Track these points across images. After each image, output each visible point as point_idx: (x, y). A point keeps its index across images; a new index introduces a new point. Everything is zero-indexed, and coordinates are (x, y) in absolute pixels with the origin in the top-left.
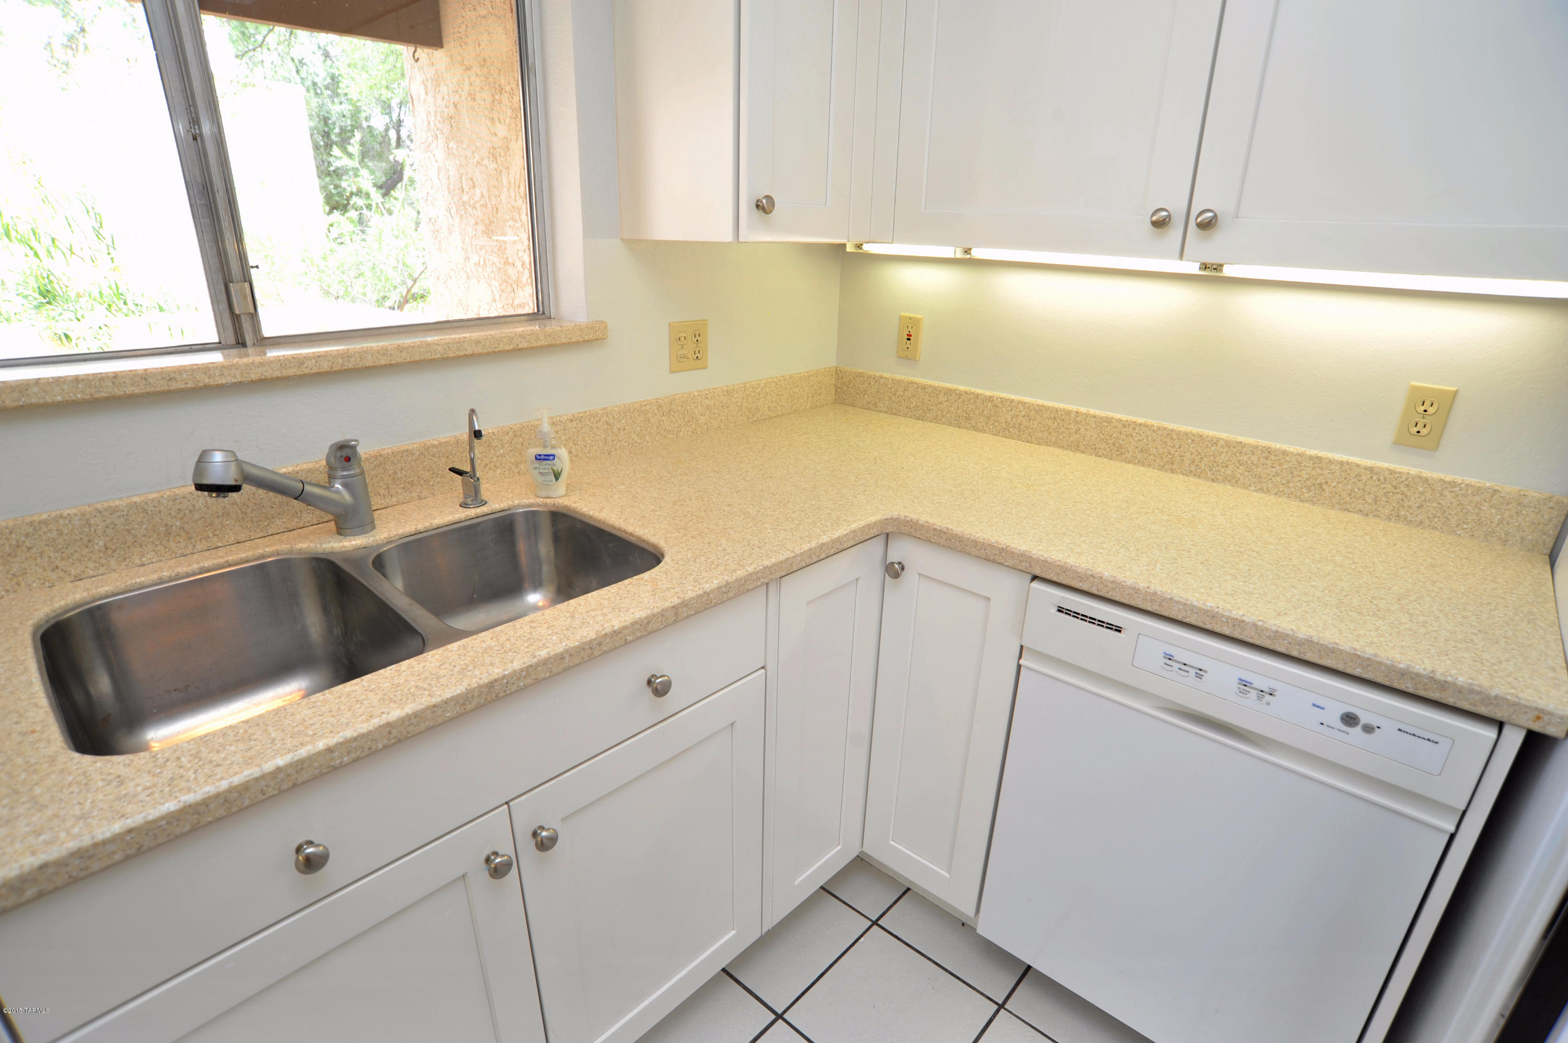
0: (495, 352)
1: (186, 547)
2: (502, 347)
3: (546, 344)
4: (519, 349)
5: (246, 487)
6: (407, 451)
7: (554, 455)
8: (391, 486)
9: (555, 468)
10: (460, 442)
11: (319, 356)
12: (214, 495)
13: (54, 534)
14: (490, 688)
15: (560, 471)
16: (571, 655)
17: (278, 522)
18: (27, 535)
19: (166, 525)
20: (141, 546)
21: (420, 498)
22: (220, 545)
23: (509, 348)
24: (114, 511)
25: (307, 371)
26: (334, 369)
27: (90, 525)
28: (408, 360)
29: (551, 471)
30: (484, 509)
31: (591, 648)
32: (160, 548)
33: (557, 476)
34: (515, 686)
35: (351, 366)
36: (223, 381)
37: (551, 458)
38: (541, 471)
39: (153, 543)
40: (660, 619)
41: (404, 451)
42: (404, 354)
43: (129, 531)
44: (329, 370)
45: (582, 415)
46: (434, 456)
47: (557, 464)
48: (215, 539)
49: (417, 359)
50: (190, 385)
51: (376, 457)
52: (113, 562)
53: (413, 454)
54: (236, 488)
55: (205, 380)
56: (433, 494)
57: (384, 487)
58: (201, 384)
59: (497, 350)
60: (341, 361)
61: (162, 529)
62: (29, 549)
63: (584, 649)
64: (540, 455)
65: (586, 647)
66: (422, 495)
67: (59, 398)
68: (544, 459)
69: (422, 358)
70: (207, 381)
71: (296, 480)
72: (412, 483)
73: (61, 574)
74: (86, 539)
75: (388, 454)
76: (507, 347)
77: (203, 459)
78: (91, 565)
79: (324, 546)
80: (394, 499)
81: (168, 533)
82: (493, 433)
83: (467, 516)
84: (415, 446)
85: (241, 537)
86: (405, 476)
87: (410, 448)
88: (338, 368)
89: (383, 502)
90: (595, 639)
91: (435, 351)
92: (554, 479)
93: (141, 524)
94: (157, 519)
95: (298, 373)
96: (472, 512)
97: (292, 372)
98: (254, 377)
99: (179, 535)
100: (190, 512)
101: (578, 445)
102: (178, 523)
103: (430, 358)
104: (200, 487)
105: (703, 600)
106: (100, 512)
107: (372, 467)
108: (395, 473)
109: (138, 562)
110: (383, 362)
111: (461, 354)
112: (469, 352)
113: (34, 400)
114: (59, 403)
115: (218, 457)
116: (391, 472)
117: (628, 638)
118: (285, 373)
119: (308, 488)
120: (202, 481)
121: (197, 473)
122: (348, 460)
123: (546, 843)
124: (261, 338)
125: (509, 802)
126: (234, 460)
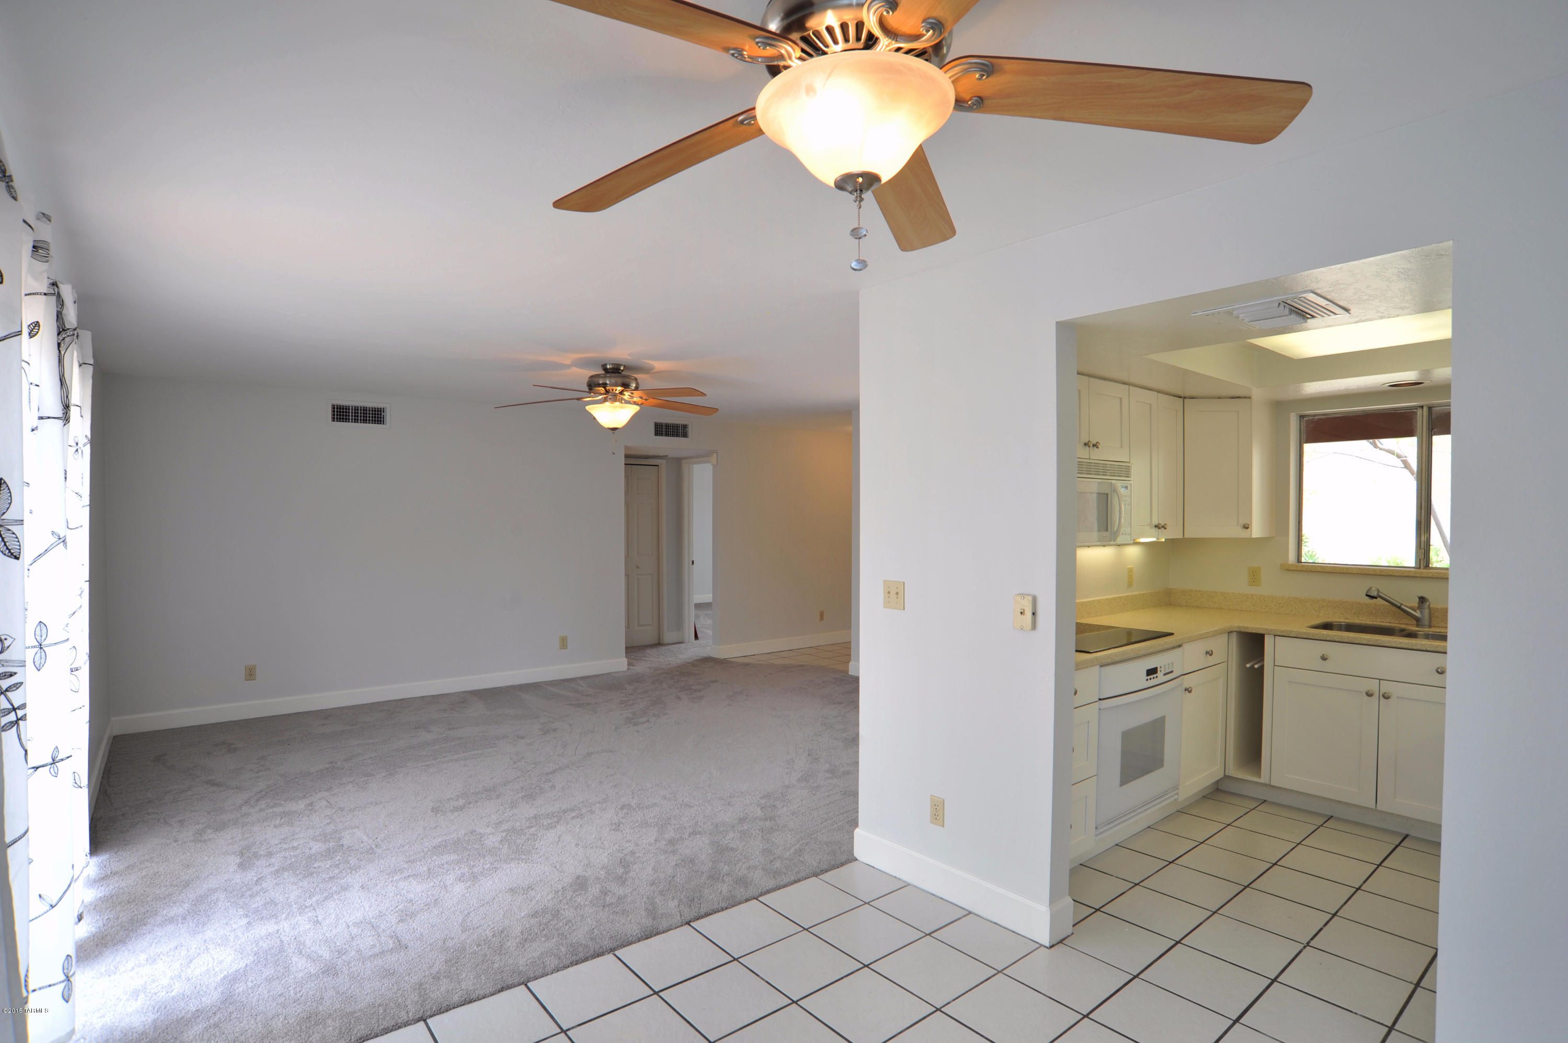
1: (1374, 619)
5: (1378, 598)
11: (1429, 573)
12: (1370, 598)
20: (1363, 612)
24: (1359, 603)
25: (1424, 576)
26: (1436, 577)
27: (1353, 603)
32: (1368, 617)
36: (1396, 574)
39: (1366, 612)
43: (1362, 607)
44: (1431, 577)
48: (1383, 619)
50: (1387, 574)
52: (1355, 617)
54: (1376, 598)
55: (1391, 573)
58: (1389, 574)
60: (1437, 574)
67: (1355, 573)
71: (1399, 603)
73: (1343, 616)
77: (1370, 589)
78: (1350, 616)
79: (1408, 627)
85: (1392, 621)
95: (1421, 576)
97: (1418, 575)
98: (1406, 575)
99: (1373, 615)
102: (1375, 612)
104: (1367, 595)
109: (1361, 618)
115: (1374, 589)
118: (1416, 575)
119: (1402, 607)
120: (1368, 594)
121: (1368, 591)
122: (1422, 603)
123: (1386, 697)
124: (1426, 567)
125: (1380, 680)
126: (1378, 591)
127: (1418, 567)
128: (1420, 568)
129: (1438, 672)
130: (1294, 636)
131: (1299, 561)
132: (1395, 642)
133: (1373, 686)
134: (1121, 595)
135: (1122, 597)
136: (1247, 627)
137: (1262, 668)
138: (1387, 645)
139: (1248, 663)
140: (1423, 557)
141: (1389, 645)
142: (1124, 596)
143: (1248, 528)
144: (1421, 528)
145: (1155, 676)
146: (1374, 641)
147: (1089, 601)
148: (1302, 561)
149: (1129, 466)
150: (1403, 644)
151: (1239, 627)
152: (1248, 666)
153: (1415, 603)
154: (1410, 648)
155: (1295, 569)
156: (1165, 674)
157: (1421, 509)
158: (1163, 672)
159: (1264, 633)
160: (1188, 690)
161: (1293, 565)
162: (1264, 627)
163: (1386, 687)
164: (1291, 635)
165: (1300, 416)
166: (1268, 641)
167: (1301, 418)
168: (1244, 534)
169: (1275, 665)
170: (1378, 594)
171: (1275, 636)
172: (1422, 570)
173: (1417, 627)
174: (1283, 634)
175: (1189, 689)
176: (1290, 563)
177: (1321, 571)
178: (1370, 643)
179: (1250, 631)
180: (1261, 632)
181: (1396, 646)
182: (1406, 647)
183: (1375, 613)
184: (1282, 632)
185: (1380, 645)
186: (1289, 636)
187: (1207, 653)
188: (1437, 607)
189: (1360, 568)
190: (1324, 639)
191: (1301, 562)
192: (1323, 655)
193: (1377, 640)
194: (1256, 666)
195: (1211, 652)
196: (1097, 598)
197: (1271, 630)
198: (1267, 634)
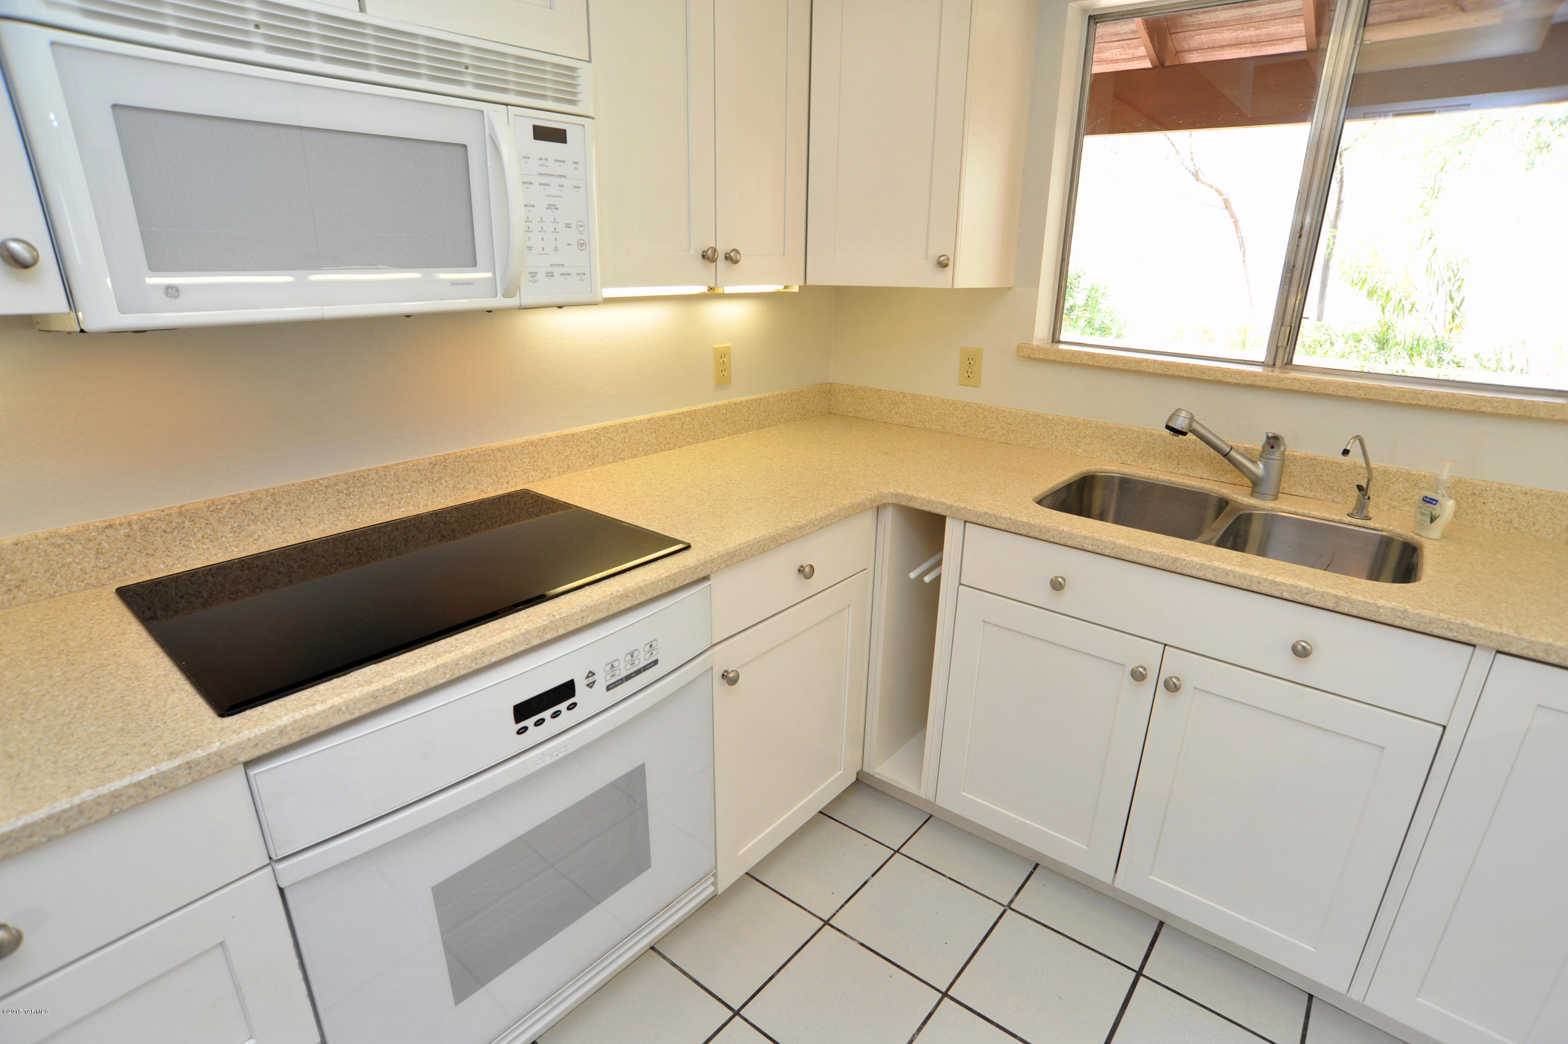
0: (1451, 409)
1: (1175, 469)
2: (1460, 406)
3: (1517, 414)
4: (1482, 413)
5: (1191, 436)
6: (1337, 463)
7: (1437, 501)
8: (1314, 484)
9: (1434, 512)
10: (1387, 472)
11: (1294, 379)
12: (1172, 433)
13: (1124, 437)
14: (1174, 561)
15: (1437, 516)
16: (1234, 576)
17: (1229, 476)
18: (1115, 433)
19: (1171, 452)
20: (1155, 458)
21: (1333, 501)
22: (1191, 475)
23: (1469, 408)
24: (1152, 435)
25: (1282, 386)
26: (1302, 390)
27: (1139, 438)
28: (1363, 396)
29: (1429, 513)
30: (1360, 522)
31: (1251, 581)
32: (1163, 463)
33: (1433, 519)
34: (1189, 570)
35: (1315, 390)
36: (1229, 380)
37: (1434, 502)
38: (1423, 511)
39: (1161, 459)
40: (1319, 597)
41: (1335, 462)
42: (1360, 392)
43: (1153, 448)
44: (1298, 389)
45: (1543, 493)
46: (1359, 475)
47: (1437, 510)
48: (1191, 470)
49: (1370, 397)
50: (1212, 378)
51: (1311, 459)
52: (1140, 461)
53: (1341, 467)
54: (1184, 434)
55: (1220, 377)
56: (1346, 503)
57: (1308, 482)
58: (1217, 379)
59: (1453, 407)
60: (1309, 385)
61: (1168, 454)
62: (1113, 440)
63: (1245, 579)
64: (1427, 497)
65: (1248, 578)
66: (1336, 500)
67: (1151, 371)
68: (1429, 502)
69: (1375, 397)
70: (1221, 378)
71: (1228, 445)
72: (1331, 488)
73: (1118, 458)
74: (1135, 444)
75: (1322, 460)
76: (1465, 407)
77: (1176, 413)
78: (1131, 459)
79: (1234, 495)
80: (1312, 494)
81: (1170, 457)
82: (1425, 476)
83: (1341, 520)
84: (1346, 462)
86: (1328, 481)
87: (1341, 462)
88: (1305, 389)
89: (1303, 492)
90: (1257, 577)
91: (1389, 395)
92: (1429, 522)
93: (1160, 446)
94: (1168, 447)
95: (1276, 386)
96: (1348, 520)
97: (1272, 384)
98: (1248, 382)
99: (1174, 460)
100: (1185, 450)
101: (1524, 519)
102: (1177, 454)
103: (1382, 399)
104: (1168, 427)
105: (1370, 609)
106: (1146, 433)
107: (1306, 465)
108: (1321, 475)
109: (1150, 466)
110: (1340, 393)
111: (1413, 402)
112: (1423, 402)
113: (1142, 369)
114: (1151, 373)
115: (1183, 414)
116: (1319, 474)
117: (1284, 593)
118: (1268, 384)
119: (1233, 453)
120: (1171, 424)
121: (1170, 419)
122: (1272, 447)
123: (1172, 687)
124: (1287, 364)
125: (1166, 645)
126: (1192, 418)
127: (1271, 363)
128: (1274, 365)
129: (1294, 649)
130: (1003, 527)
131: (1055, 340)
132: (1214, 569)
133: (1148, 656)
134: (694, 408)
135: (695, 412)
136: (913, 497)
137: (937, 581)
138: (1194, 573)
139: (911, 571)
140: (1285, 345)
141: (1199, 574)
142: (706, 409)
143: (946, 266)
144: (1291, 278)
145: (563, 706)
146: (1167, 561)
147: (589, 432)
148: (1062, 339)
149: (573, 69)
150: (1231, 577)
151: (897, 495)
152: (913, 575)
153: (1258, 444)
154: (1245, 587)
155: (1042, 357)
156: (609, 688)
157: (1300, 237)
158: (601, 684)
159: (943, 513)
160: (730, 679)
161: (1039, 349)
162: (944, 500)
163: (1175, 664)
164: (997, 526)
165: (1090, 17)
166: (952, 530)
167: (1092, 22)
168: (941, 280)
169: (961, 584)
170: (1190, 426)
171: (966, 522)
172: (1277, 373)
173: (1252, 495)
174: (980, 521)
175: (731, 675)
176: (1035, 343)
177: (1091, 363)
178: (1158, 564)
179: (918, 506)
180: (939, 511)
181: (1213, 578)
182: (1236, 583)
183: (1177, 457)
184: (979, 515)
185: (1179, 570)
186: (993, 525)
187: (801, 570)
188: (1295, 454)
189: (1162, 363)
190: (1062, 542)
191: (1059, 342)
192: (1056, 577)
193: (1175, 560)
194: (927, 579)
195: (807, 569)
196: (618, 422)
197: (958, 510)
198: (949, 516)
